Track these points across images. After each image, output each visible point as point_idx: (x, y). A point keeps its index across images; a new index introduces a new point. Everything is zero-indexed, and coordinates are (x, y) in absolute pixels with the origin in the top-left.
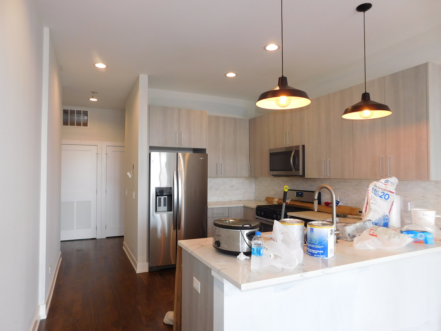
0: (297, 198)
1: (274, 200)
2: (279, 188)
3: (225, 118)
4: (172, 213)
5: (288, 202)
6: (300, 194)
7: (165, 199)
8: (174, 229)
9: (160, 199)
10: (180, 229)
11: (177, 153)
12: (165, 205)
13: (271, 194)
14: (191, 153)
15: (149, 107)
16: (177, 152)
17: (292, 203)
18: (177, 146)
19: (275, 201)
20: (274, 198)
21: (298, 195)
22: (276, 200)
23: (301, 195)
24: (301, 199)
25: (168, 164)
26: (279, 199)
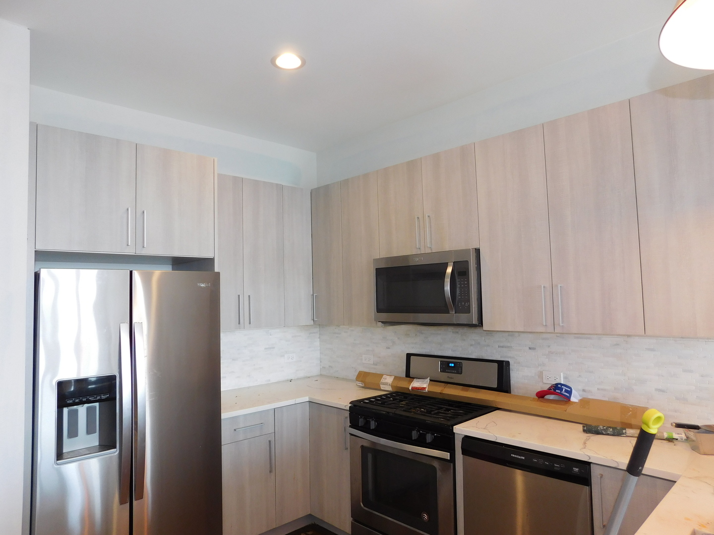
0: (444, 376)
1: (383, 380)
2: (388, 348)
3: (256, 184)
4: (114, 453)
5: (425, 386)
6: (453, 365)
7: (90, 412)
8: (122, 502)
9: (74, 416)
10: (141, 496)
11: (131, 273)
12: (90, 431)
13: (367, 364)
14: (168, 269)
15: (35, 129)
16: (131, 267)
17: (438, 389)
18: (130, 251)
19: (386, 384)
20: (381, 376)
21: (445, 367)
22: (389, 380)
23: (458, 369)
24: (456, 378)
25: (102, 306)
26: (396, 378)
